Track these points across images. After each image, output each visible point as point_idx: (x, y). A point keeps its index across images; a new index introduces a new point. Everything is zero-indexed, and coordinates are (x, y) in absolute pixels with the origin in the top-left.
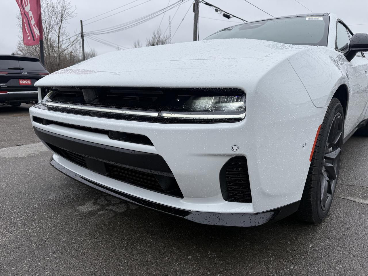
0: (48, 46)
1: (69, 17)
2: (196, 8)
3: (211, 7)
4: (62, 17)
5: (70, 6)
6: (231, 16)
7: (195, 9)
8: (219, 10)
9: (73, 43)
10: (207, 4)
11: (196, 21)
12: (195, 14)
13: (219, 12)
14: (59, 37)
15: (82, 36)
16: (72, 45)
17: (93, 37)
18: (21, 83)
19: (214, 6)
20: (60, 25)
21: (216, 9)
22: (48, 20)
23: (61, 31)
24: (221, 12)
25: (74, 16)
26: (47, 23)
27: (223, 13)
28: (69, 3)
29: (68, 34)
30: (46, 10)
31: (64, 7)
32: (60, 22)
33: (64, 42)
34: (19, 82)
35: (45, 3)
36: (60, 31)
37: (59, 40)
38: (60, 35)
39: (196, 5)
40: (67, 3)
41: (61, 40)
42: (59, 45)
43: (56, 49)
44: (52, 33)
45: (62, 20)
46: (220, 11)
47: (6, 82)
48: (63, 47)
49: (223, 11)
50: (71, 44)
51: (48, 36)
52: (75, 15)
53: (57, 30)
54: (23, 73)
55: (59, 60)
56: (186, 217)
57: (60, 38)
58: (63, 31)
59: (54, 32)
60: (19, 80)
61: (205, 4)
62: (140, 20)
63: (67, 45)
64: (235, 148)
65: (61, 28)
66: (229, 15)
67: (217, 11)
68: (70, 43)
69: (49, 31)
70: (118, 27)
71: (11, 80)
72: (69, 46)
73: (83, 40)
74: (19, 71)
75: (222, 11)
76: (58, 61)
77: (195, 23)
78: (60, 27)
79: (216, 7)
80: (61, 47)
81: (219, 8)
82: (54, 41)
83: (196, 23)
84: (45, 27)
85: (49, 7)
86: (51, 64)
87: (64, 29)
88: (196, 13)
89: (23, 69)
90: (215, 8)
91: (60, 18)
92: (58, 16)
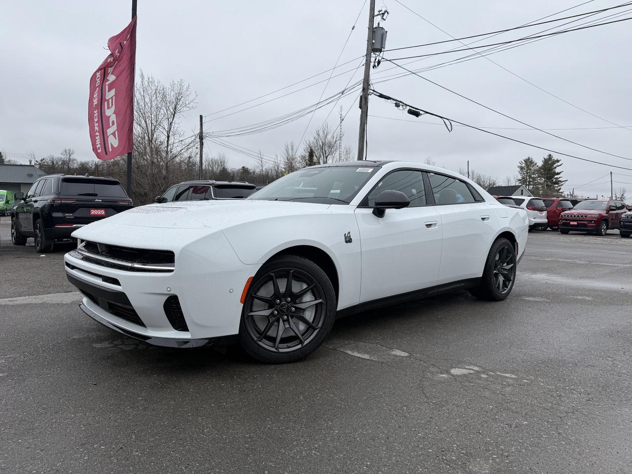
0: (151, 151)
1: (185, 109)
2: (363, 102)
3: (389, 100)
4: (175, 108)
5: (189, 93)
6: (421, 112)
7: (362, 105)
8: (400, 104)
9: (189, 147)
10: (381, 96)
11: (363, 122)
12: (362, 112)
13: (401, 107)
14: (168, 137)
15: (201, 138)
16: (187, 150)
17: (217, 140)
18: (92, 213)
19: (393, 99)
20: (171, 120)
21: (396, 104)
22: (155, 112)
23: (172, 128)
24: (404, 107)
25: (193, 106)
26: (153, 116)
27: (408, 108)
28: (188, 88)
29: (182, 133)
30: (154, 98)
31: (180, 94)
32: (172, 116)
33: (176, 145)
34: (90, 212)
35: (153, 88)
36: (170, 129)
37: (168, 141)
38: (170, 135)
39: (363, 98)
40: (185, 88)
41: (171, 141)
42: (167, 149)
43: (164, 154)
44: (158, 131)
45: (175, 113)
46: (402, 105)
47: (72, 212)
48: (175, 151)
49: (408, 106)
50: (186, 148)
51: (153, 135)
52: (195, 105)
53: (166, 127)
54: (97, 200)
55: (166, 171)
56: (147, 341)
57: (170, 139)
58: (175, 128)
59: (161, 130)
60: (91, 209)
61: (378, 96)
62: (285, 118)
63: (179, 149)
64: (169, 289)
65: (173, 124)
66: (418, 111)
67: (397, 105)
68: (184, 147)
69: (154, 130)
70: (248, 128)
71: (80, 209)
72: (182, 151)
73: (202, 144)
74: (92, 198)
75: (406, 105)
76: (164, 172)
77: (361, 125)
78: (172, 122)
79: (397, 101)
80: (171, 152)
81: (401, 102)
82: (162, 143)
83: (363, 124)
84: (150, 122)
85: (158, 94)
86: (153, 177)
87: (177, 125)
88: (363, 109)
89: (96, 195)
90: (395, 102)
91: (172, 110)
92: (170, 107)
